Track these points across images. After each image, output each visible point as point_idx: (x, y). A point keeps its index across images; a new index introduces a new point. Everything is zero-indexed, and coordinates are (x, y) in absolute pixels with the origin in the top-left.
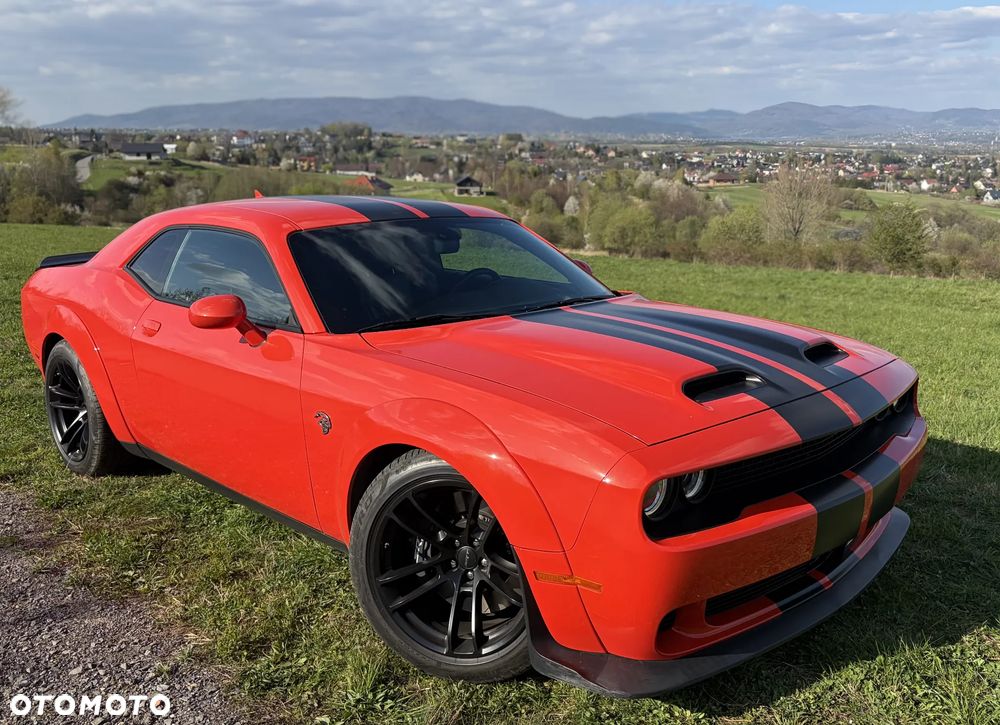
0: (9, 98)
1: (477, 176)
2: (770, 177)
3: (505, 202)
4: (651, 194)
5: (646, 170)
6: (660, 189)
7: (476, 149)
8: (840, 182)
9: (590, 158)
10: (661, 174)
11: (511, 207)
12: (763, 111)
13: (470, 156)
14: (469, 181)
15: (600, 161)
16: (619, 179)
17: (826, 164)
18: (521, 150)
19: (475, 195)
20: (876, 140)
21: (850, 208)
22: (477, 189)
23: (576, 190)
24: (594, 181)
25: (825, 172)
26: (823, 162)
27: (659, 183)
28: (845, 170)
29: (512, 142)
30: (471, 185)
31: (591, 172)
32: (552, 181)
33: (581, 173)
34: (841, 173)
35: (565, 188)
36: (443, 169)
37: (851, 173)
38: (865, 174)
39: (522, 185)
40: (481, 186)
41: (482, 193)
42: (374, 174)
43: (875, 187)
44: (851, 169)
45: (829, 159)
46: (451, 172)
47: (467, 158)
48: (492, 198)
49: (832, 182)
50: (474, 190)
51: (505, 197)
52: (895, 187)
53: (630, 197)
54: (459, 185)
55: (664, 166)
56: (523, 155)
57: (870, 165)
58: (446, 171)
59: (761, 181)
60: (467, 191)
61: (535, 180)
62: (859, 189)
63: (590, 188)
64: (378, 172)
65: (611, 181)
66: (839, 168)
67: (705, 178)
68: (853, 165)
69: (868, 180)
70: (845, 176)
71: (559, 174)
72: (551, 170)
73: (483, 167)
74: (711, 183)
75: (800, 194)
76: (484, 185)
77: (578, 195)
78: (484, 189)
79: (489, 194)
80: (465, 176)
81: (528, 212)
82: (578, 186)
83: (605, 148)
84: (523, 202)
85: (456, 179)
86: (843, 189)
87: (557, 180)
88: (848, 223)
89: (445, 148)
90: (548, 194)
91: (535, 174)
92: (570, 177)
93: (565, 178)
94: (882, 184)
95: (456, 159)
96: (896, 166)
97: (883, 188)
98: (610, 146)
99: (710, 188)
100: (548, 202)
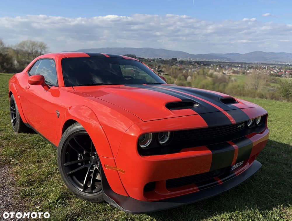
0: (46, 46)
1: (163, 70)
2: (249, 73)
3: (170, 77)
4: (213, 76)
5: (212, 69)
6: (216, 75)
7: (164, 62)
8: (271, 75)
9: (196, 65)
10: (216, 71)
11: (172, 79)
12: (248, 54)
13: (162, 64)
14: (161, 71)
15: (199, 66)
16: (204, 72)
17: (267, 70)
18: (176, 63)
19: (162, 75)
20: (284, 63)
21: (274, 83)
22: (163, 73)
23: (191, 74)
24: (196, 72)
25: (267, 72)
26: (266, 69)
27: (216, 73)
28: (273, 71)
29: (174, 61)
30: (161, 72)
31: (196, 69)
32: (184, 72)
33: (193, 69)
34: (272, 72)
35: (188, 74)
36: (154, 67)
37: (275, 72)
38: (280, 73)
39: (175, 73)
40: (164, 72)
41: (164, 74)
42: (135, 69)
43: (283, 77)
44: (275, 71)
45: (269, 68)
46: (156, 68)
47: (161, 65)
48: (167, 76)
49: (269, 75)
50: (162, 73)
51: (170, 76)
52: (289, 77)
53: (206, 77)
54: (158, 72)
55: (217, 69)
56: (177, 64)
57: (282, 70)
58: (155, 68)
59: (246, 74)
60: (160, 74)
61: (179, 71)
62: (277, 77)
63: (195, 74)
64: (137, 69)
65: (201, 72)
66: (271, 71)
67: (229, 72)
68: (276, 70)
69: (280, 75)
70: (273, 74)
71: (186, 70)
72: (184, 69)
73: (165, 67)
74: (231, 74)
75: (258, 78)
76: (165, 72)
77: (191, 76)
78: (165, 73)
79: (166, 75)
80: (160, 69)
81: (176, 80)
82: (192, 73)
83: (200, 63)
84: (175, 77)
85: (157, 70)
86: (272, 77)
87: (186, 71)
88: (273, 87)
89: (155, 62)
90: (183, 75)
91: (180, 69)
92: (189, 71)
93: (188, 71)
94: (285, 76)
95: (158, 65)
96: (290, 71)
97: (285, 77)
98: (202, 62)
99: (230, 75)
100: (183, 77)
